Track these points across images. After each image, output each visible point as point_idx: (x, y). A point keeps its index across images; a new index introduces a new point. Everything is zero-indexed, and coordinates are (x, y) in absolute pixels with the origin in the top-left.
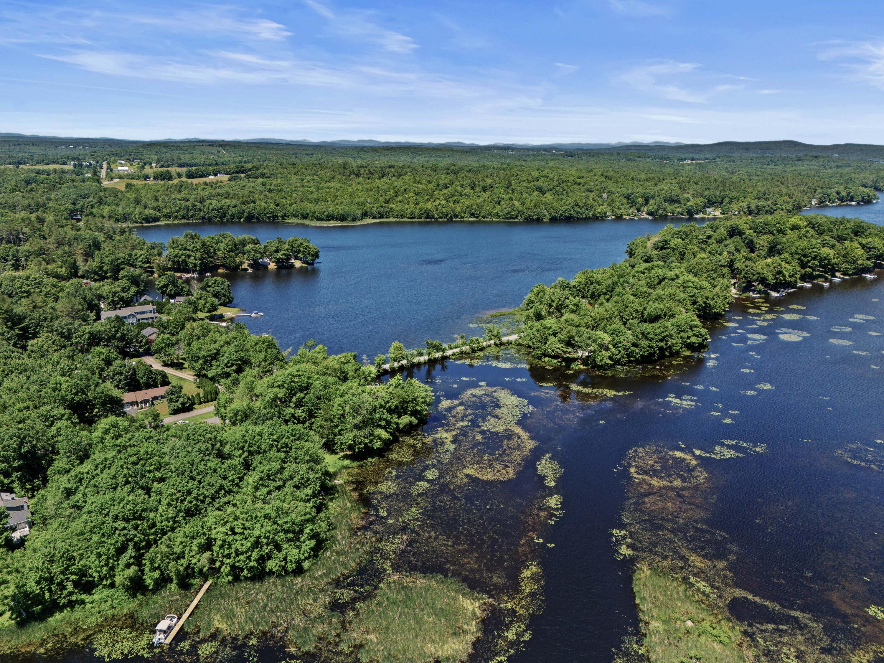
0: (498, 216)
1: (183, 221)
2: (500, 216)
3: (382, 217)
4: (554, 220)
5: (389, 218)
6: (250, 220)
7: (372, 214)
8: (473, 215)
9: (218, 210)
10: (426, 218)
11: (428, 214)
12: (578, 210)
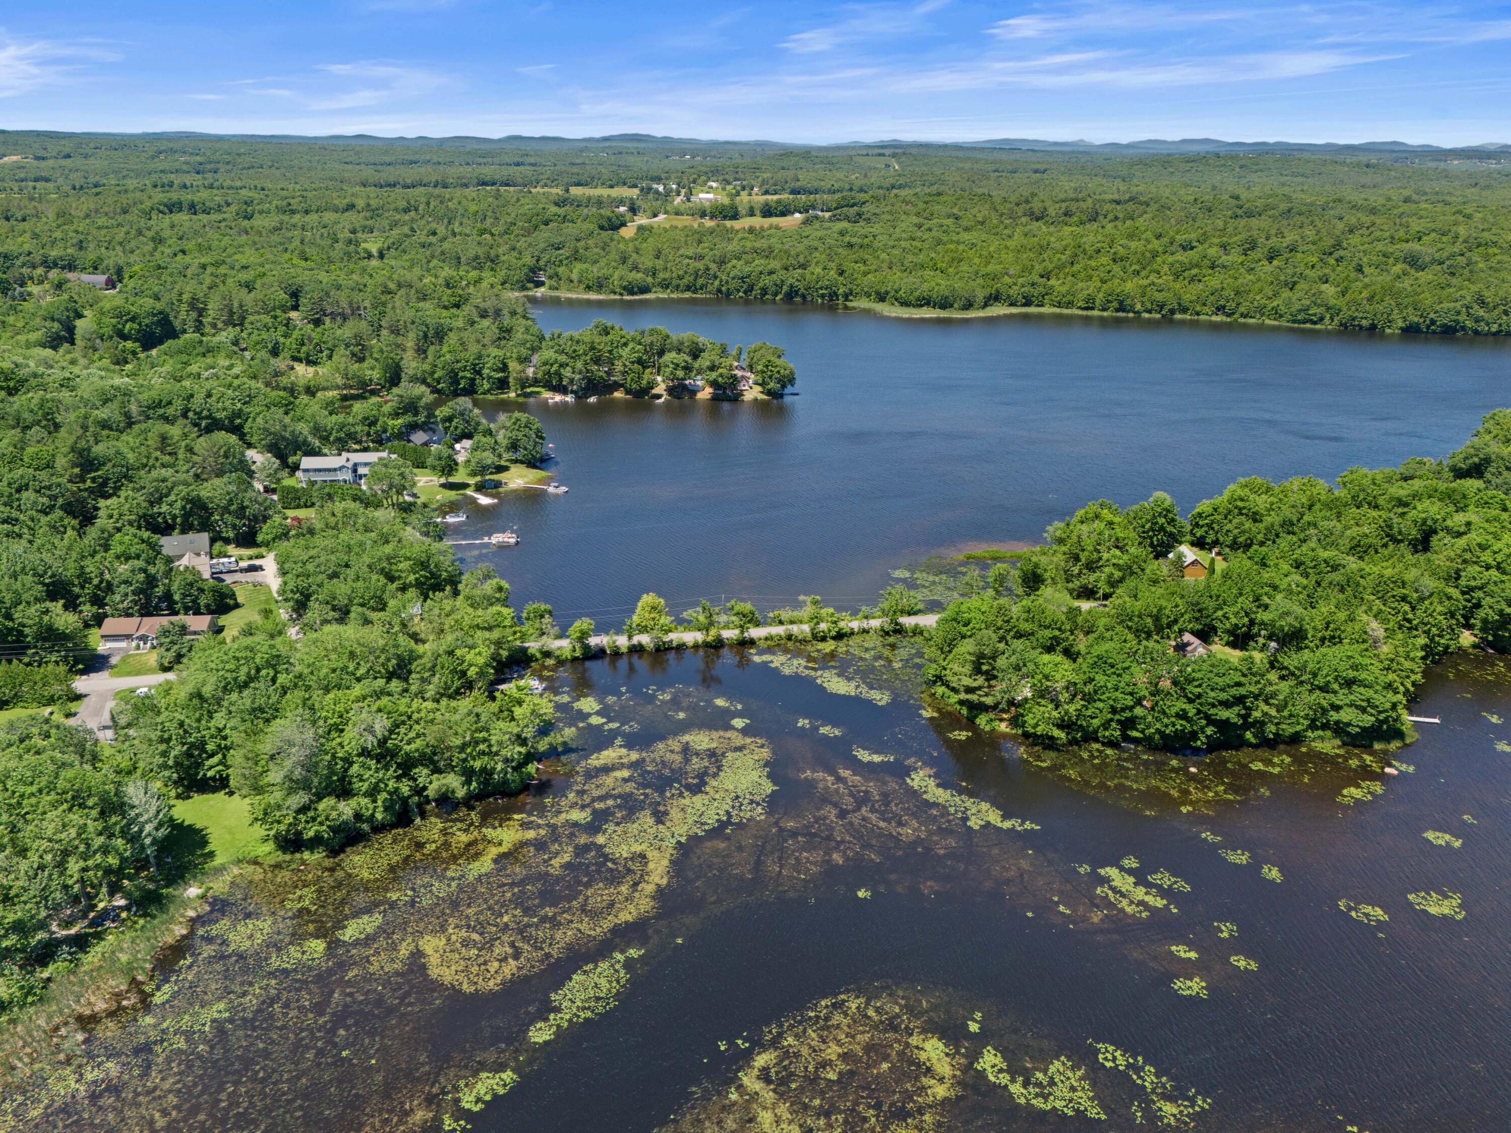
0: (1277, 314)
1: (687, 295)
2: (1281, 316)
3: (1028, 304)
4: (1411, 332)
5: (1042, 306)
6: (792, 298)
7: (1009, 296)
8: (1220, 309)
9: (743, 278)
10: (1117, 310)
11: (1121, 303)
12: (1481, 313)
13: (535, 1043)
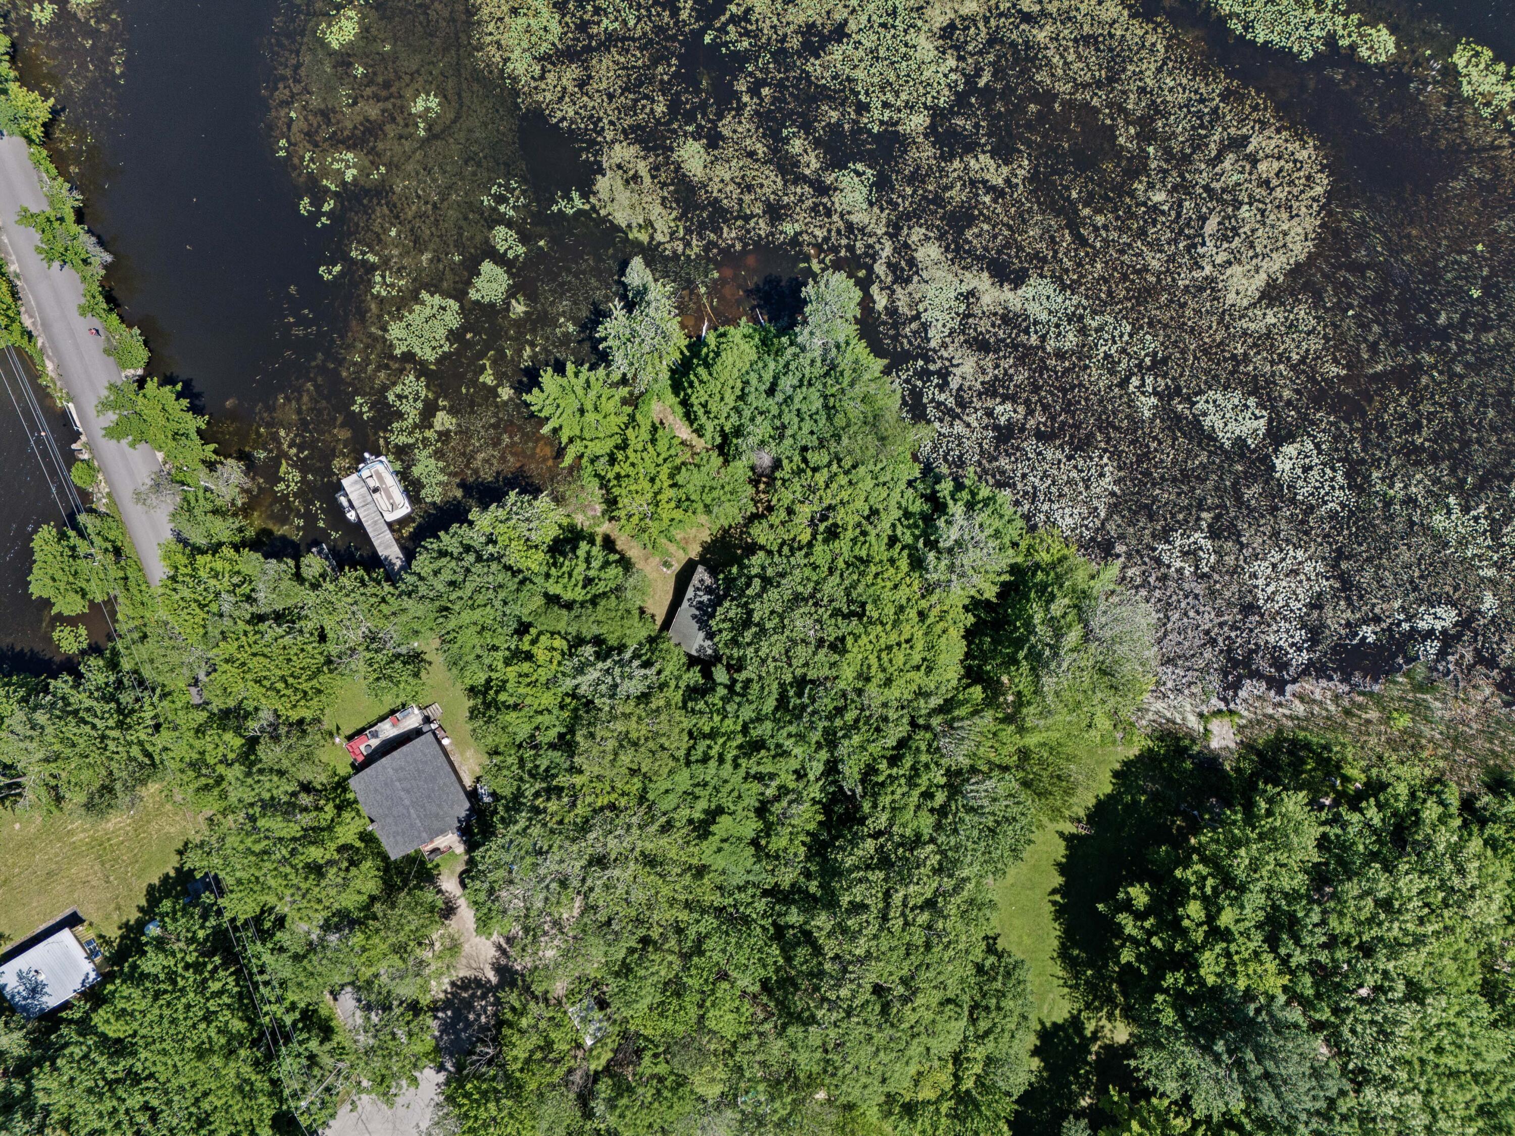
13: (1398, 45)
